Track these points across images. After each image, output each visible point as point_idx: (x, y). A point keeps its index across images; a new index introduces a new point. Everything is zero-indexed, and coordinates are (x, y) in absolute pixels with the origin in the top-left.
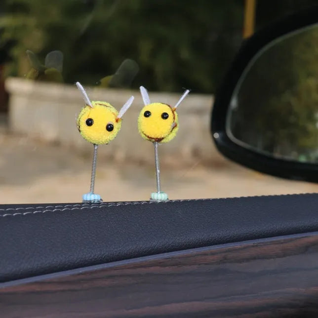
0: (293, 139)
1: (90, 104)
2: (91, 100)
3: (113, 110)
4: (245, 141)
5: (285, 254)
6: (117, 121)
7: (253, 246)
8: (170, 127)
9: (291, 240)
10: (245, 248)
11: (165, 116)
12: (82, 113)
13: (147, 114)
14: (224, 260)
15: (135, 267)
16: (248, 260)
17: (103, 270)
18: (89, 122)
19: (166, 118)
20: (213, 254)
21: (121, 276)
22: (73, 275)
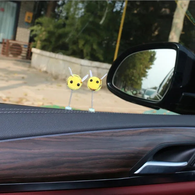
0: (132, 85)
1: (72, 75)
2: (73, 74)
3: (80, 78)
4: (117, 86)
5: (133, 135)
6: (81, 83)
7: (122, 131)
8: (99, 86)
9: (135, 130)
10: (119, 132)
11: (97, 82)
12: (69, 78)
13: (91, 81)
14: (112, 136)
15: (82, 135)
16: (120, 136)
17: (71, 135)
18: (71, 82)
19: (98, 83)
20: (109, 133)
21: (77, 138)
22: (60, 136)
